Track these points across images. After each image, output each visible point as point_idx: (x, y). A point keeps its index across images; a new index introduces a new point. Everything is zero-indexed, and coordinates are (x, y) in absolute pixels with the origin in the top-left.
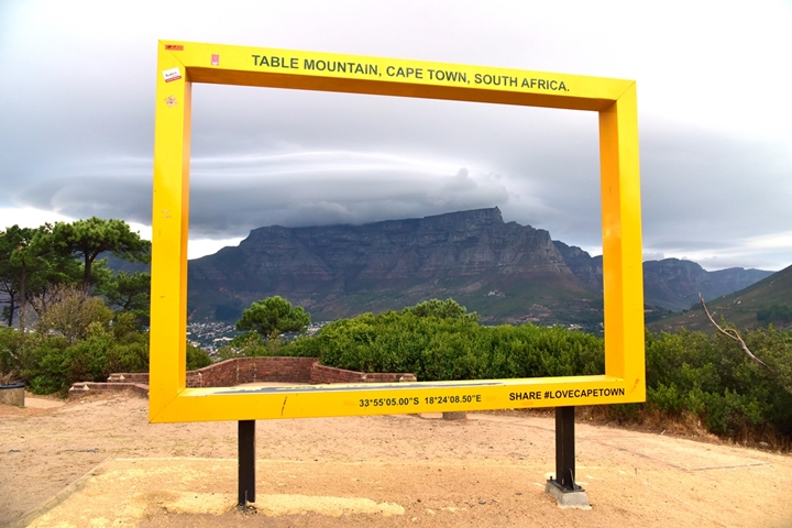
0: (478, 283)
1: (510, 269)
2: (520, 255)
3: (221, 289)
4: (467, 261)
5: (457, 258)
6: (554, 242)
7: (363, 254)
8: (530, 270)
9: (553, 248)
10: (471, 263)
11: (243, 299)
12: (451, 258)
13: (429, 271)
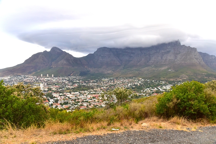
0: (166, 67)
1: (179, 62)
2: (184, 57)
3: (86, 67)
4: (165, 59)
5: (162, 58)
6: (199, 52)
7: (132, 56)
8: (186, 62)
9: (198, 54)
10: (166, 60)
11: (91, 70)
12: (160, 58)
13: (151, 62)
